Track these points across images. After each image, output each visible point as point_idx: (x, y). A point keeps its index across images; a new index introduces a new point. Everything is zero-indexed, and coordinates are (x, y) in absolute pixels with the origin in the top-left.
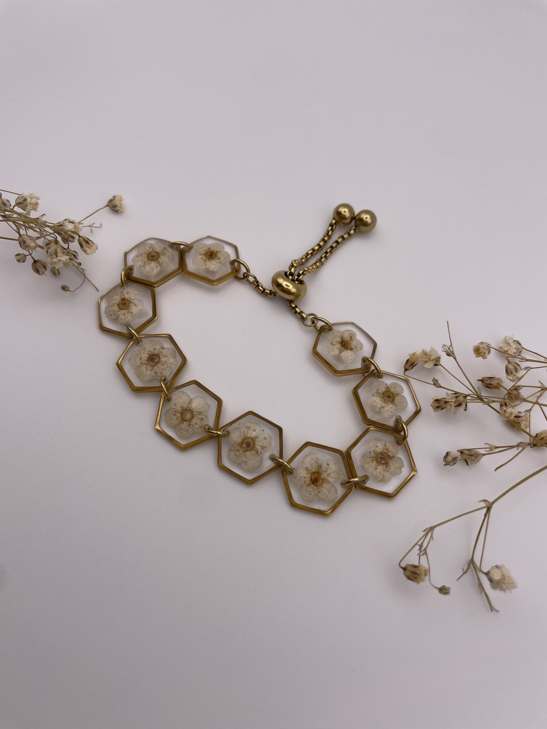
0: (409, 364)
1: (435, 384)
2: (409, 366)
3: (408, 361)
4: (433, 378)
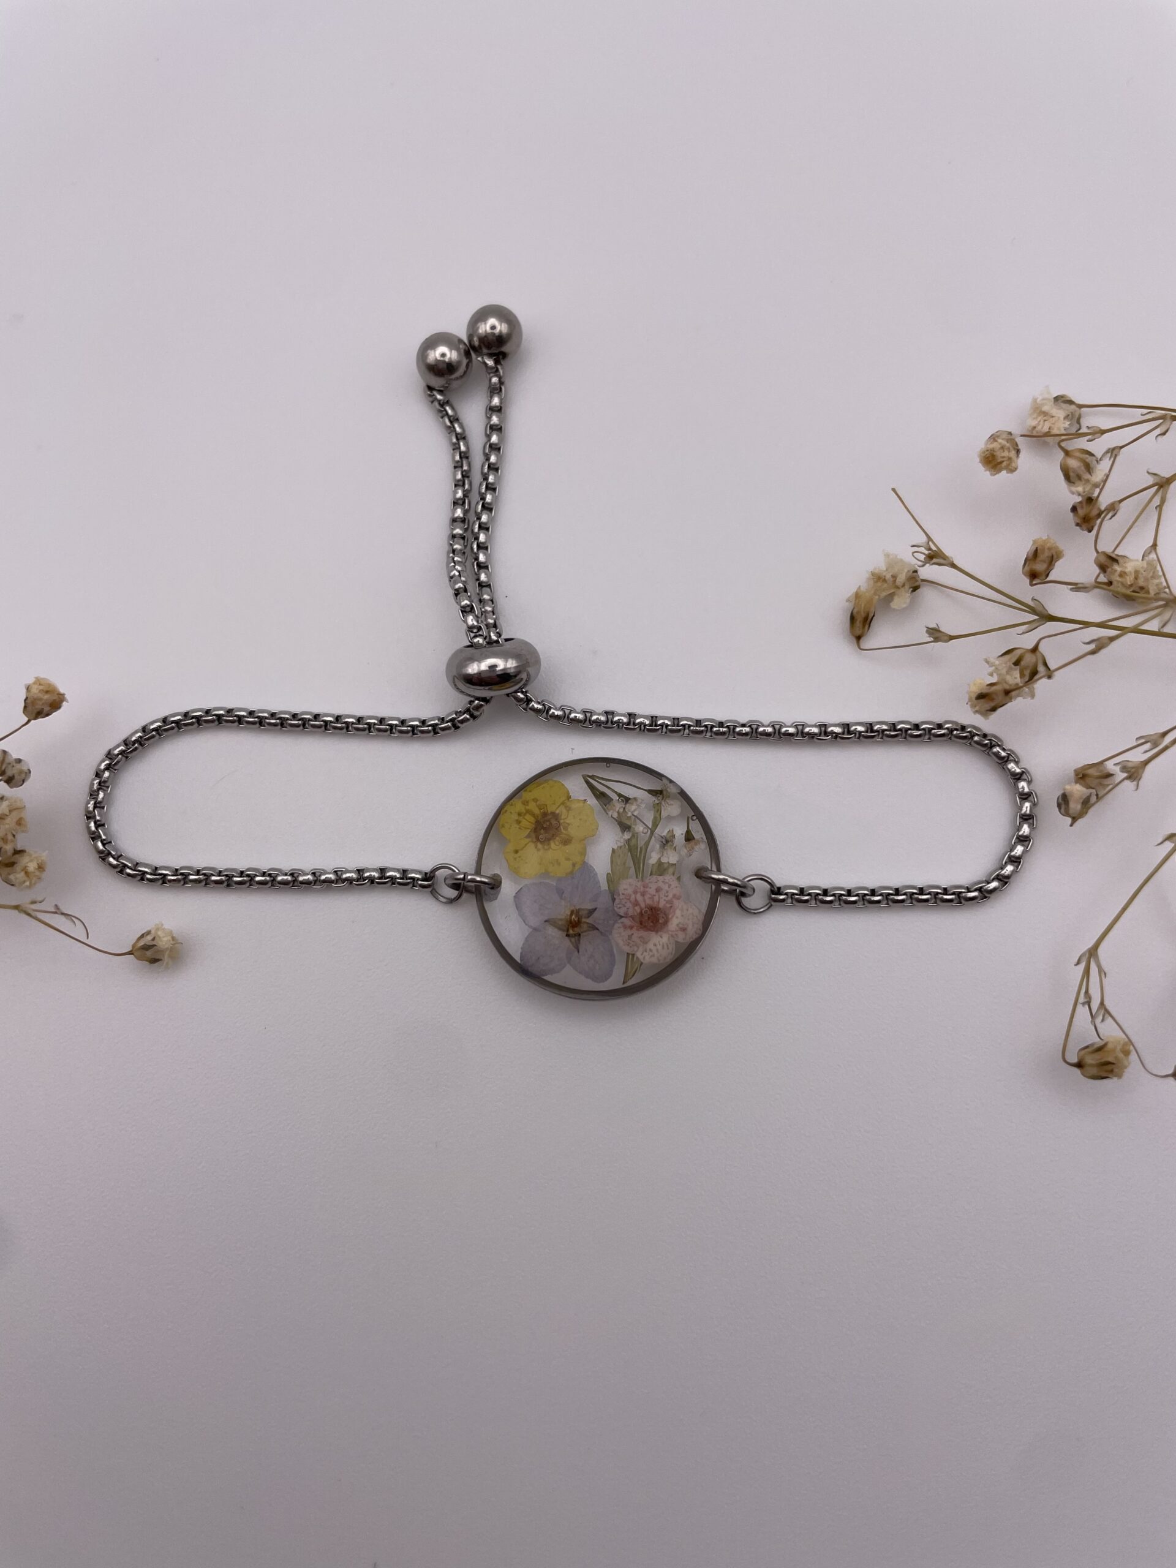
0: (858, 624)
2: (861, 626)
3: (853, 618)
4: (926, 630)
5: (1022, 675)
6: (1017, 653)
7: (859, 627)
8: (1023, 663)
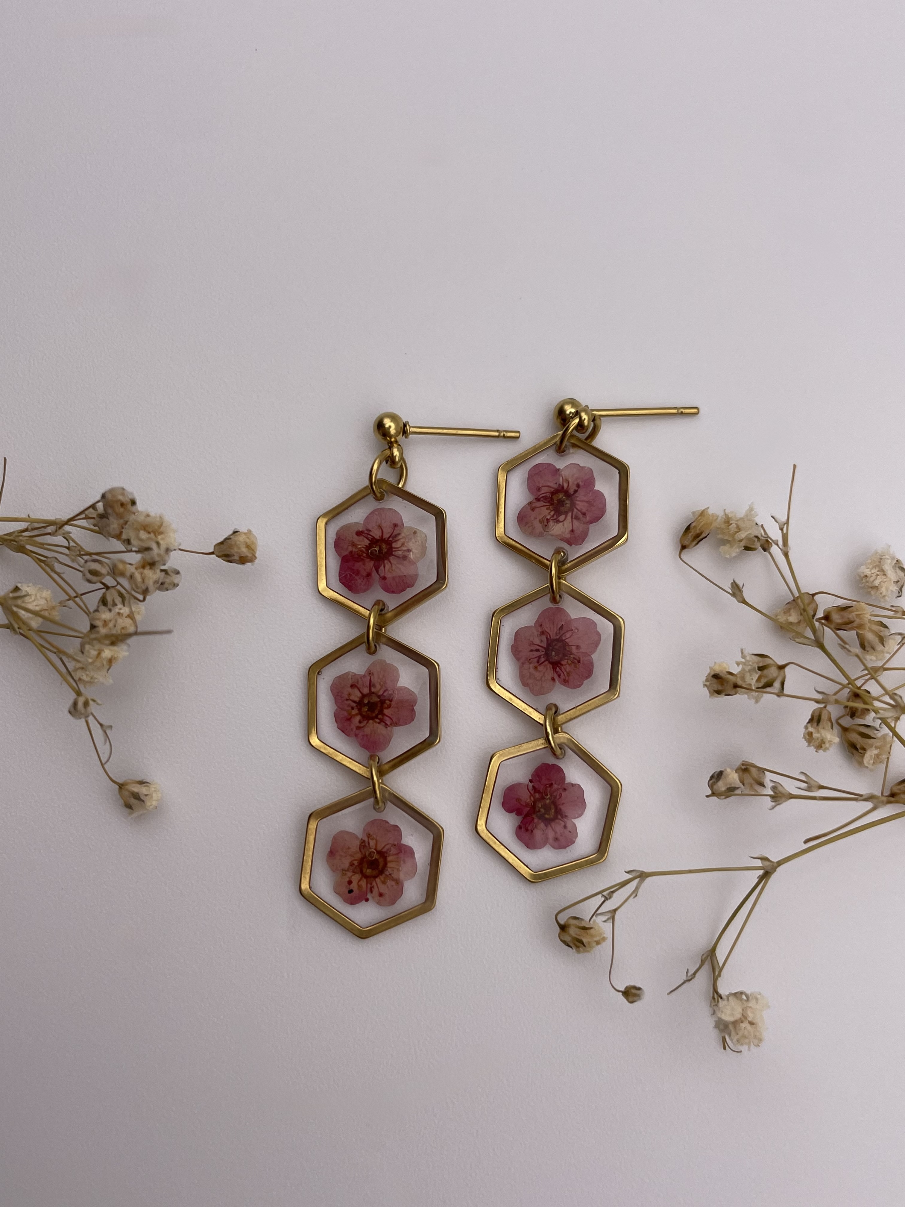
0: (690, 535)
1: (733, 595)
2: (691, 539)
3: (688, 528)
4: (732, 581)
5: (758, 680)
6: (768, 661)
7: (689, 539)
8: (765, 671)
